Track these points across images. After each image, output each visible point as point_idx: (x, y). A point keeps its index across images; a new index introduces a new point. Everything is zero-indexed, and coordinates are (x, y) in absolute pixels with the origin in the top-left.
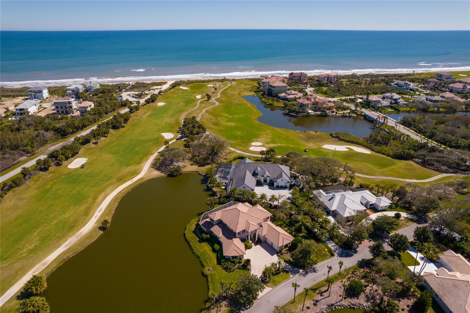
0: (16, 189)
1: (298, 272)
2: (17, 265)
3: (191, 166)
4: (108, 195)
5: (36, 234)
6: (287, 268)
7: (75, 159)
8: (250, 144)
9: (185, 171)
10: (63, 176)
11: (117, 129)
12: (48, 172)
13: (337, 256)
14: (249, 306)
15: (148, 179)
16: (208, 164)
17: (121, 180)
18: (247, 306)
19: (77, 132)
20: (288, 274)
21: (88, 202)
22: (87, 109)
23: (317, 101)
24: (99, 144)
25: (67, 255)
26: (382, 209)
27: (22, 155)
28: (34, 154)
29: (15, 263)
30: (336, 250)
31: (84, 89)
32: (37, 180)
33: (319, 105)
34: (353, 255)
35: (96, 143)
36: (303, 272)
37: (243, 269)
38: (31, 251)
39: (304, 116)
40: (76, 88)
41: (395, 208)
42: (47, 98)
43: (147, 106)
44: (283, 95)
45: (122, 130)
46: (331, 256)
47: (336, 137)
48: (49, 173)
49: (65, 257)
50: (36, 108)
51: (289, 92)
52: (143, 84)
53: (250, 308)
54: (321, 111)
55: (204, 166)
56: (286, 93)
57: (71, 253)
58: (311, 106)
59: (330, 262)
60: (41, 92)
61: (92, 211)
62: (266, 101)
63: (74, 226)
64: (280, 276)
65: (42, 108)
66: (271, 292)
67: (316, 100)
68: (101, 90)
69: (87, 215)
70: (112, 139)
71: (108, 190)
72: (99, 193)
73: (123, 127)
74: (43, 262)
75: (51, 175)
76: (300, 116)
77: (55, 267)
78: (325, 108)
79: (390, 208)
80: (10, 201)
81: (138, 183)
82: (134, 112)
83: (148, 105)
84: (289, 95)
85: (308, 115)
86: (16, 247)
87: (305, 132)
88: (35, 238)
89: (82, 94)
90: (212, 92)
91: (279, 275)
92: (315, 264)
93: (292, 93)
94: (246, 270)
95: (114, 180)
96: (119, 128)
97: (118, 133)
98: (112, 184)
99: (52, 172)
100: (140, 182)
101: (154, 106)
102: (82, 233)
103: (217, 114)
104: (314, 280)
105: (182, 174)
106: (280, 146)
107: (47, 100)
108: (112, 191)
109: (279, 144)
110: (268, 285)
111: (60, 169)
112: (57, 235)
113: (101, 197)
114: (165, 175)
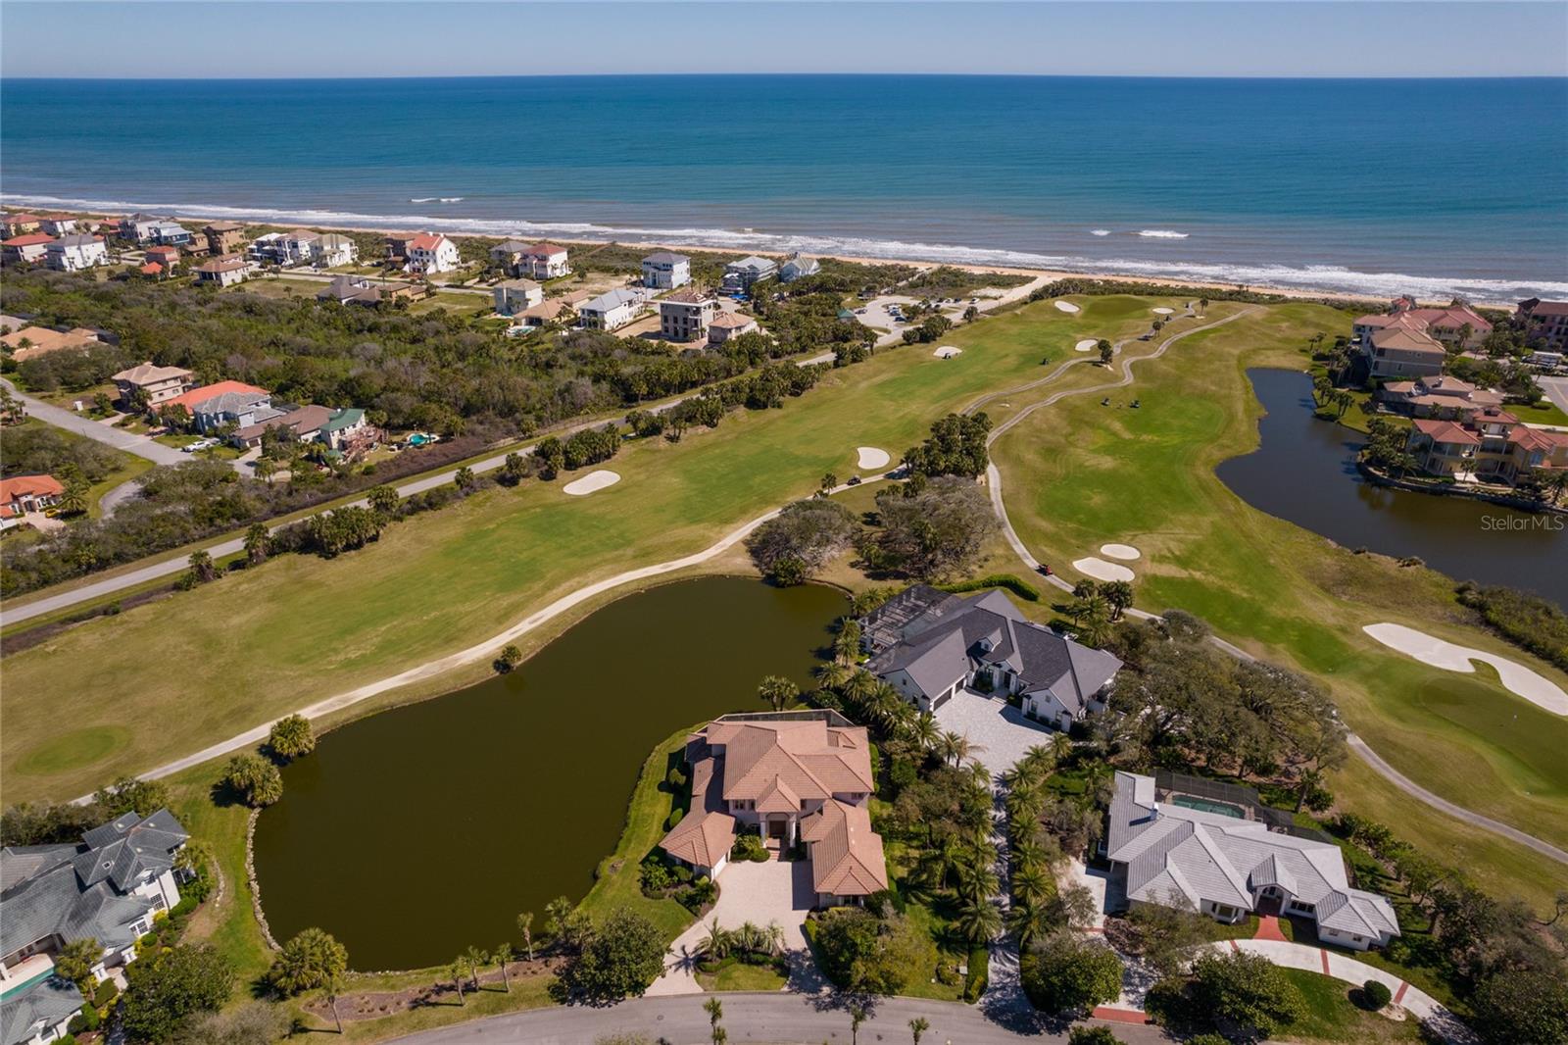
0: (430, 513)
1: (816, 989)
2: (308, 683)
3: (848, 568)
4: (586, 585)
5: (383, 629)
6: (798, 964)
7: (594, 470)
8: (1095, 546)
9: (820, 578)
10: (538, 510)
11: (759, 408)
12: (514, 489)
13: (981, 1009)
14: (604, 1001)
15: (707, 571)
16: (899, 576)
17: (645, 557)
18: (601, 998)
19: (666, 396)
20: (783, 979)
21: (530, 588)
22: (729, 336)
23: (1511, 439)
24: (682, 442)
25: (393, 699)
26: (1332, 939)
27: (509, 433)
28: (530, 437)
29: (308, 676)
30: (996, 989)
31: (775, 271)
32: (479, 505)
33: (1517, 460)
34: (1037, 1032)
35: (673, 439)
36: (829, 996)
37: (684, 904)
38: (349, 664)
39: (1422, 491)
40: (751, 267)
41: (1408, 964)
42: (681, 286)
43: (900, 353)
44: (1406, 387)
45: (771, 413)
46: (959, 997)
47: (1473, 606)
48: (518, 494)
49: (385, 702)
50: (630, 314)
51: (1429, 381)
52: (957, 274)
53: (603, 1006)
54: (1519, 486)
55: (881, 579)
56: (1420, 385)
57: (402, 698)
58: (1471, 454)
59: (941, 1013)
60: (668, 268)
61: (520, 615)
62: (1319, 402)
63: (455, 639)
64: (756, 972)
65: (648, 314)
66: (693, 998)
67: (1506, 436)
68: (817, 281)
69: (500, 623)
70: (724, 435)
71: (591, 575)
72: (572, 573)
73: (780, 406)
74: (346, 695)
75: (516, 499)
76: (1405, 486)
77: (357, 716)
78: (1540, 475)
79: (1381, 952)
80: (399, 539)
81: (675, 576)
82: (844, 365)
83: (906, 348)
84: (1426, 391)
85: (1446, 491)
86: (334, 644)
87: (1358, 552)
88: (374, 636)
89: (761, 286)
90: (1141, 336)
91: (755, 967)
92: (884, 994)
93: (1443, 387)
94: (691, 911)
95: (630, 552)
96: (765, 406)
97: (753, 420)
98: (616, 560)
99: (524, 493)
100: (682, 575)
101: (918, 356)
102: (457, 660)
103: (1087, 419)
104: (834, 1035)
105: (805, 584)
106: (1196, 583)
107: (679, 291)
108: (602, 578)
109: (1197, 575)
110: (702, 977)
111: (546, 488)
112: (415, 646)
113: (565, 586)
114: (759, 574)
